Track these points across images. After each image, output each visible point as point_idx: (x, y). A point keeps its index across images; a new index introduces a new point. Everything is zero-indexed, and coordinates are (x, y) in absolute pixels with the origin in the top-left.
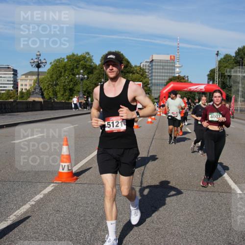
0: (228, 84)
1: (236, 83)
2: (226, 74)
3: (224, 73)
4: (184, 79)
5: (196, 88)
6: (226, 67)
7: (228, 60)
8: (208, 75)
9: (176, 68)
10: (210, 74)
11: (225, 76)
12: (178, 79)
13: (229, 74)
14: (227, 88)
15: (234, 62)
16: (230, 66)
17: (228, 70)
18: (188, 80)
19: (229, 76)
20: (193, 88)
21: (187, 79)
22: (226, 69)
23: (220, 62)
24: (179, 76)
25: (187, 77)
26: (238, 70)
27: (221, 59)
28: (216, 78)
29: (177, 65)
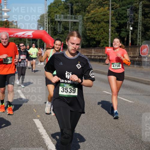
0: (58, 30)
1: (67, 29)
2: (56, 20)
3: (54, 19)
4: (12, 24)
5: (23, 35)
6: (56, 12)
7: (59, 5)
8: (38, 21)
9: (3, 12)
10: (41, 20)
11: (56, 22)
12: (6, 24)
13: (59, 20)
14: (58, 34)
15: (64, 8)
16: (61, 12)
17: (58, 16)
18: (17, 25)
19: (59, 22)
20: (20, 34)
21: (15, 24)
22: (56, 14)
23: (50, 7)
24: (7, 21)
25: (16, 22)
26: (68, 15)
27: (51, 4)
28: (45, 24)
29: (5, 9)
